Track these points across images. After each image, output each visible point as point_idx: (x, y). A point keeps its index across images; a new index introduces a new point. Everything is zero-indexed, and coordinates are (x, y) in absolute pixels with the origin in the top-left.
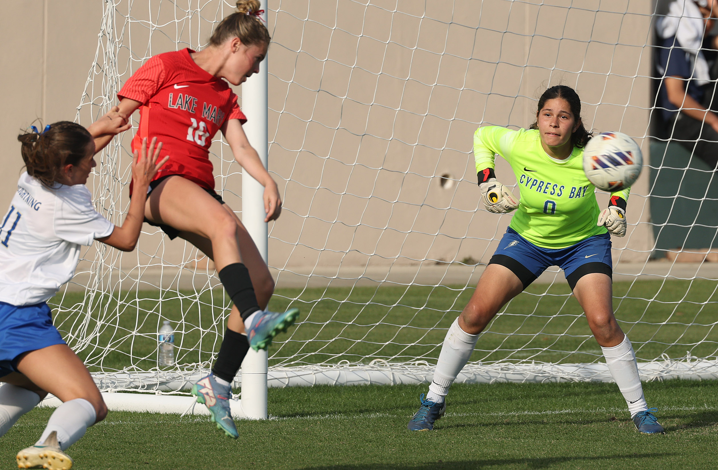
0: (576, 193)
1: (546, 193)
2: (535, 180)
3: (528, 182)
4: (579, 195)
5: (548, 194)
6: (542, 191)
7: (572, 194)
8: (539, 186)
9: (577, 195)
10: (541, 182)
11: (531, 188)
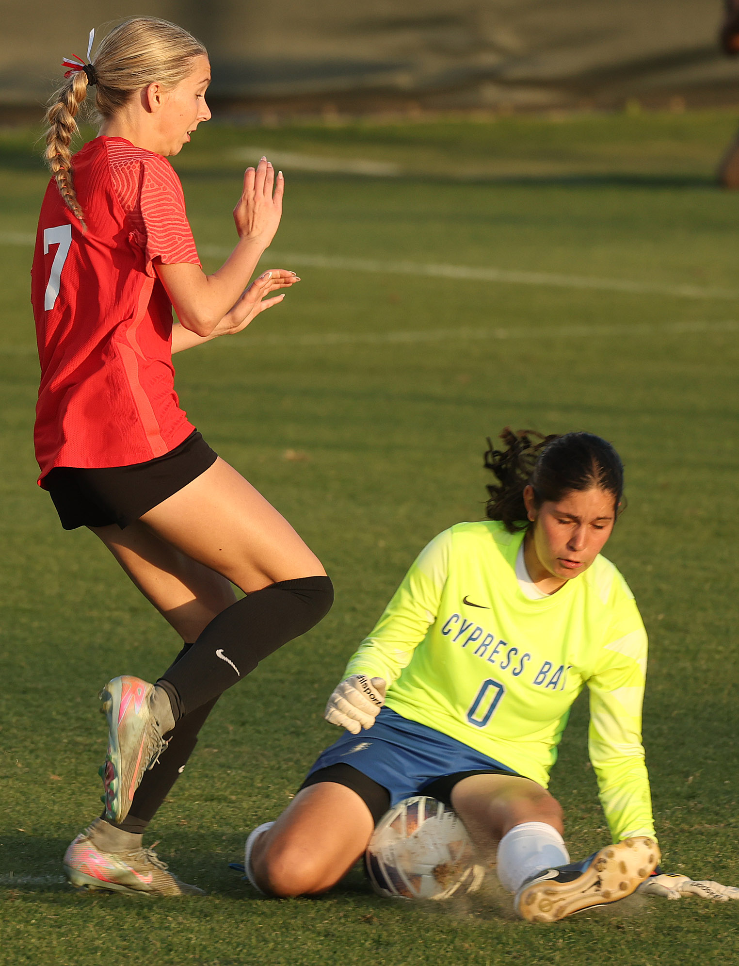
0: (549, 676)
1: (493, 661)
2: (478, 629)
3: (461, 632)
4: (555, 683)
5: (496, 667)
6: (487, 655)
7: (542, 676)
8: (483, 645)
9: (551, 683)
10: (489, 635)
11: (464, 646)
